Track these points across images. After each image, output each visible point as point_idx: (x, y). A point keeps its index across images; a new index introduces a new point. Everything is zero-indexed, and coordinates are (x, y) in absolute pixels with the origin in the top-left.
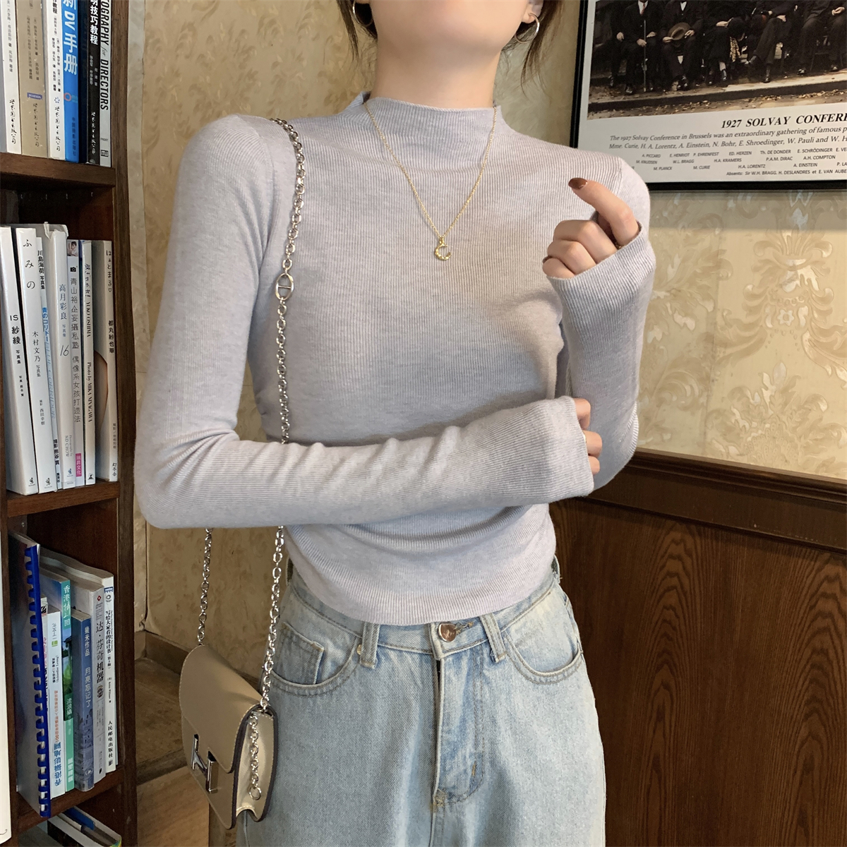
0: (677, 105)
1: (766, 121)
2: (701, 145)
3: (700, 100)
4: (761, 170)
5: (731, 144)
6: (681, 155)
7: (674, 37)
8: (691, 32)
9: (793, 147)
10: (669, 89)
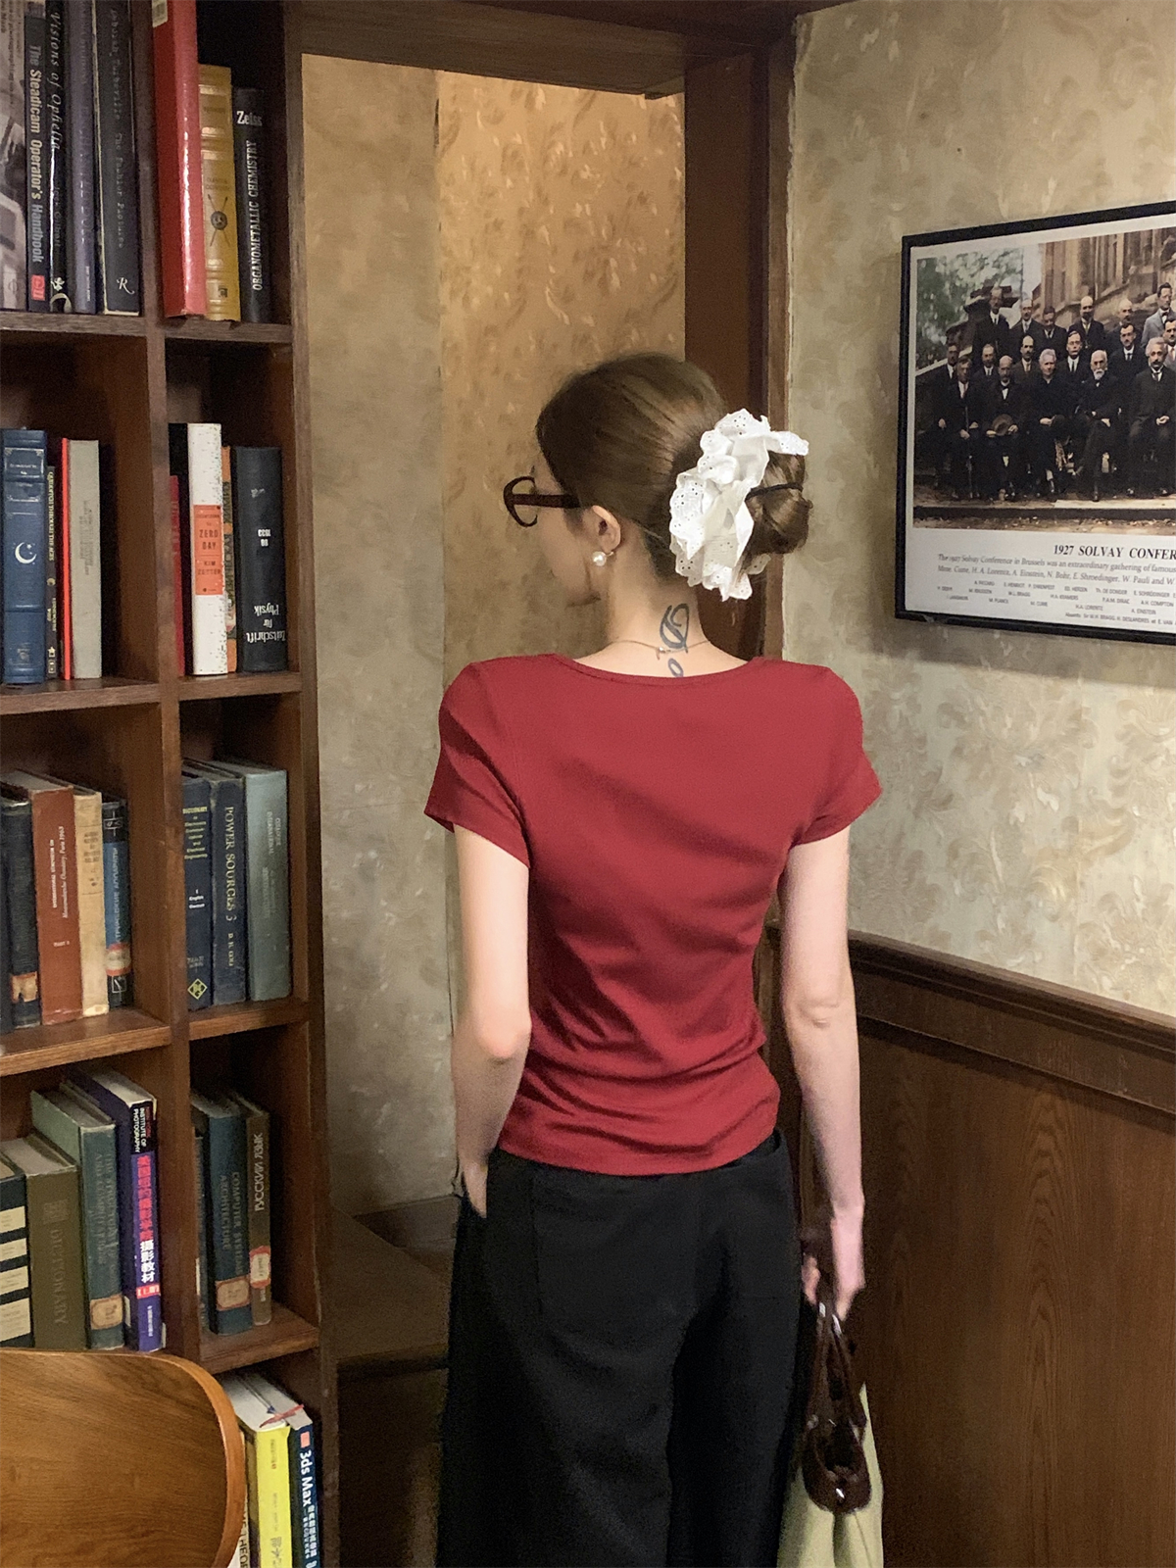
0: (1006, 518)
1: (1099, 551)
2: (1035, 574)
3: (1030, 514)
4: (1099, 613)
5: (1065, 576)
6: (1016, 585)
7: (998, 430)
8: (1015, 427)
9: (1131, 587)
10: (997, 498)
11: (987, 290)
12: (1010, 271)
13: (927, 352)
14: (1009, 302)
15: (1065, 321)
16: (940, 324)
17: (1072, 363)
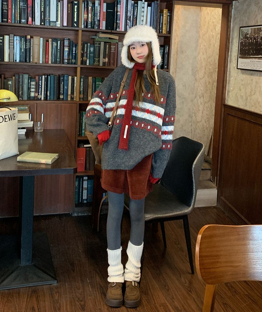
0: (246, 58)
1: (253, 61)
2: (248, 64)
4: (253, 68)
5: (251, 64)
8: (248, 48)
9: (256, 65)
11: (246, 33)
12: (248, 31)
13: (241, 39)
14: (248, 34)
15: (252, 37)
16: (242, 36)
17: (253, 41)
